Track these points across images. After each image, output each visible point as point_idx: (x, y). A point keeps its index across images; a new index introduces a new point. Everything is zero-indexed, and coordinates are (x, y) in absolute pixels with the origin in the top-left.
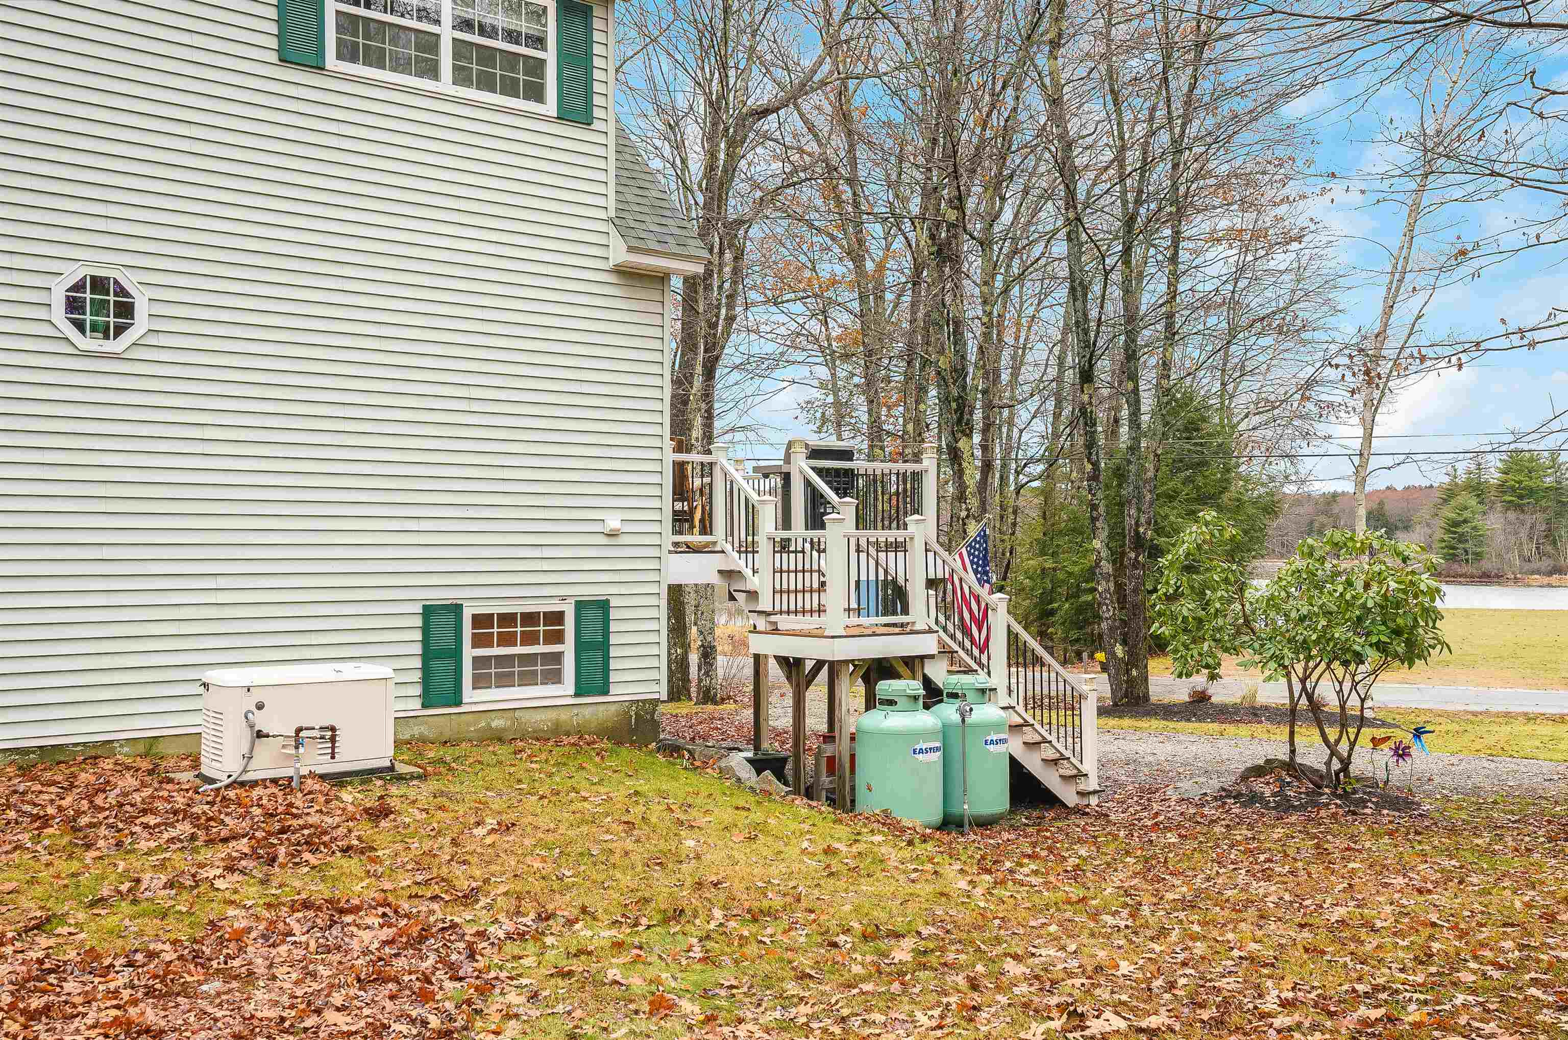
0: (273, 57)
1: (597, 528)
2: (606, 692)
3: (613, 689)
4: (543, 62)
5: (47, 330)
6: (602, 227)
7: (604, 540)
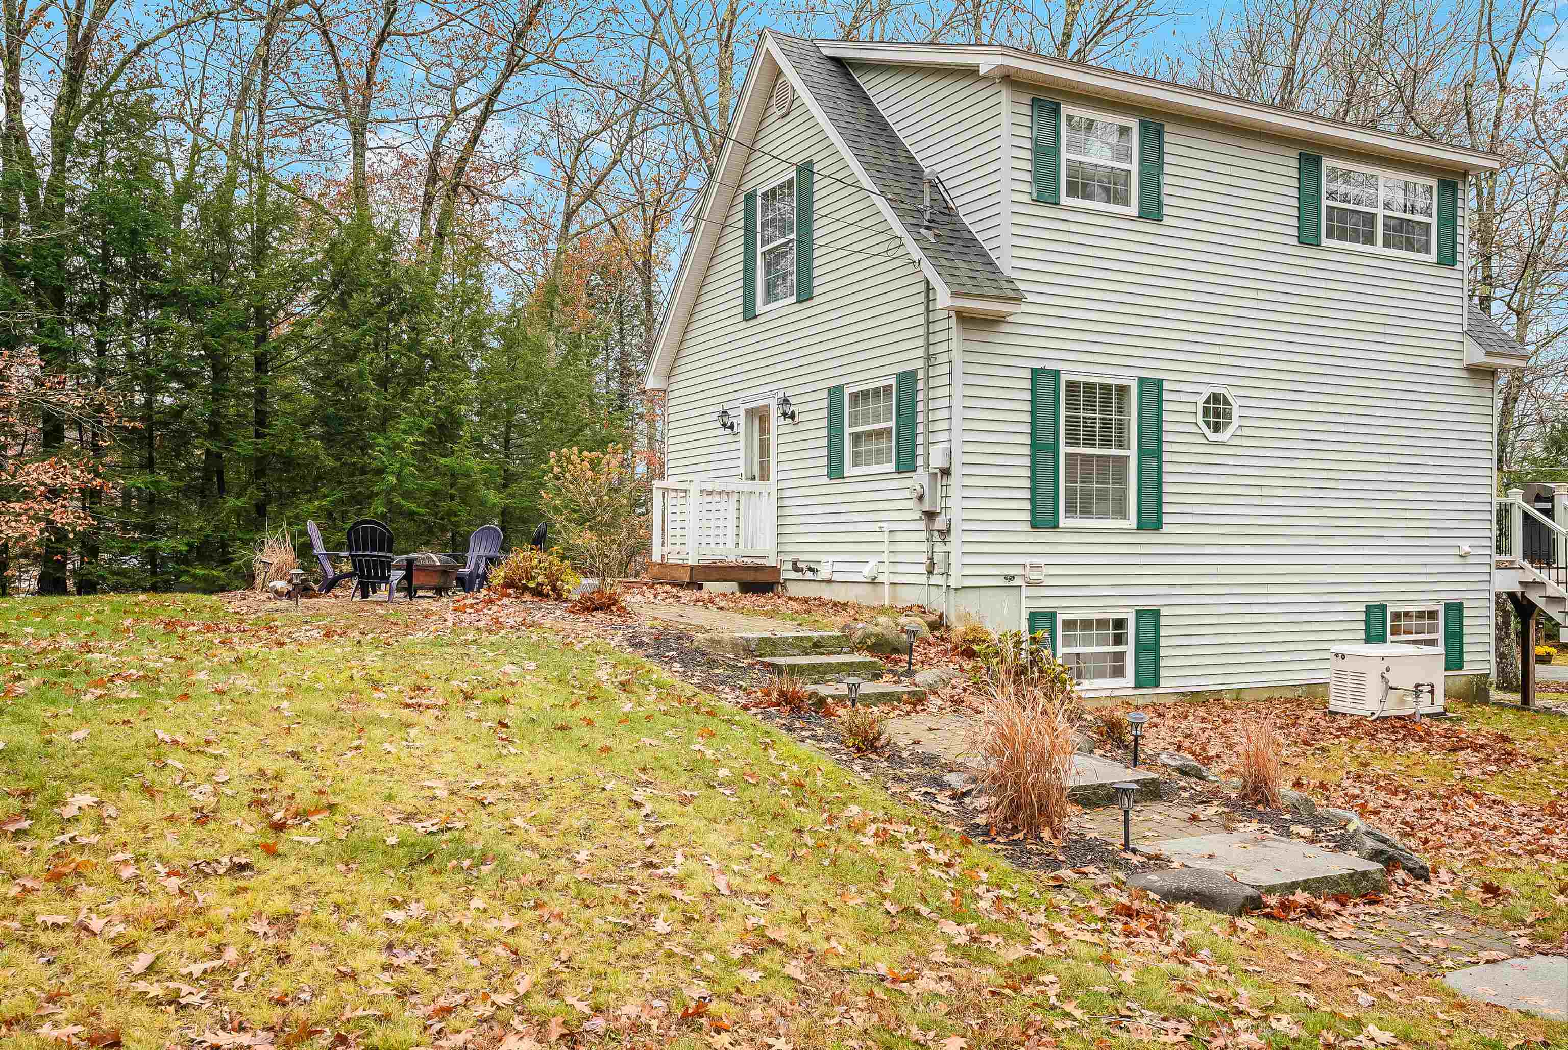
0: (1295, 241)
1: (1456, 551)
2: (1461, 668)
3: (1466, 666)
4: (1429, 225)
5: (1194, 429)
6: (1459, 338)
7: (1458, 560)
